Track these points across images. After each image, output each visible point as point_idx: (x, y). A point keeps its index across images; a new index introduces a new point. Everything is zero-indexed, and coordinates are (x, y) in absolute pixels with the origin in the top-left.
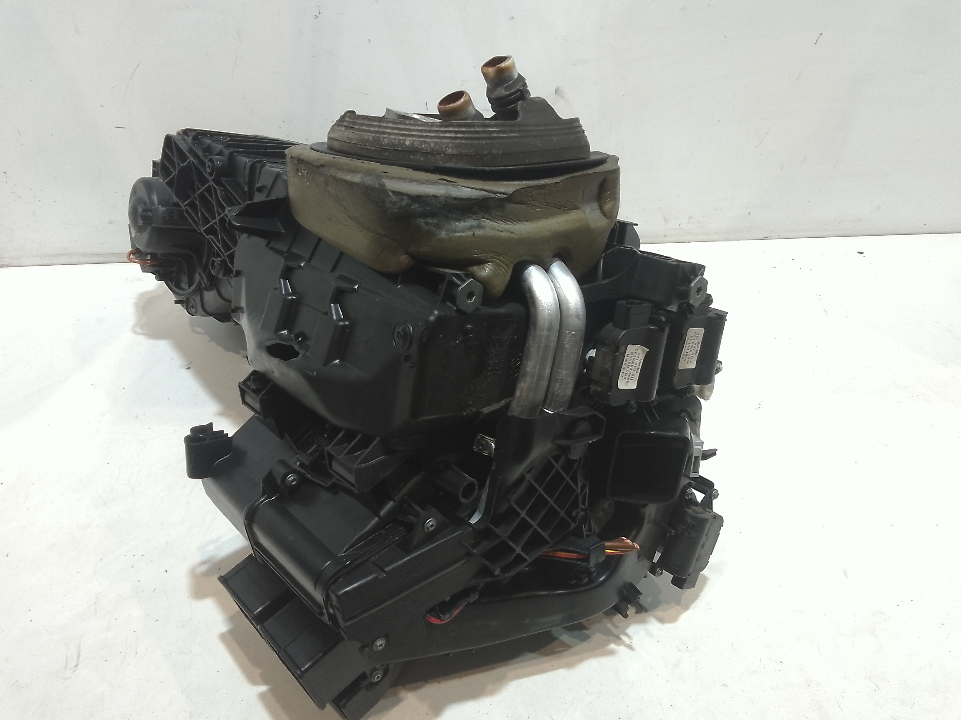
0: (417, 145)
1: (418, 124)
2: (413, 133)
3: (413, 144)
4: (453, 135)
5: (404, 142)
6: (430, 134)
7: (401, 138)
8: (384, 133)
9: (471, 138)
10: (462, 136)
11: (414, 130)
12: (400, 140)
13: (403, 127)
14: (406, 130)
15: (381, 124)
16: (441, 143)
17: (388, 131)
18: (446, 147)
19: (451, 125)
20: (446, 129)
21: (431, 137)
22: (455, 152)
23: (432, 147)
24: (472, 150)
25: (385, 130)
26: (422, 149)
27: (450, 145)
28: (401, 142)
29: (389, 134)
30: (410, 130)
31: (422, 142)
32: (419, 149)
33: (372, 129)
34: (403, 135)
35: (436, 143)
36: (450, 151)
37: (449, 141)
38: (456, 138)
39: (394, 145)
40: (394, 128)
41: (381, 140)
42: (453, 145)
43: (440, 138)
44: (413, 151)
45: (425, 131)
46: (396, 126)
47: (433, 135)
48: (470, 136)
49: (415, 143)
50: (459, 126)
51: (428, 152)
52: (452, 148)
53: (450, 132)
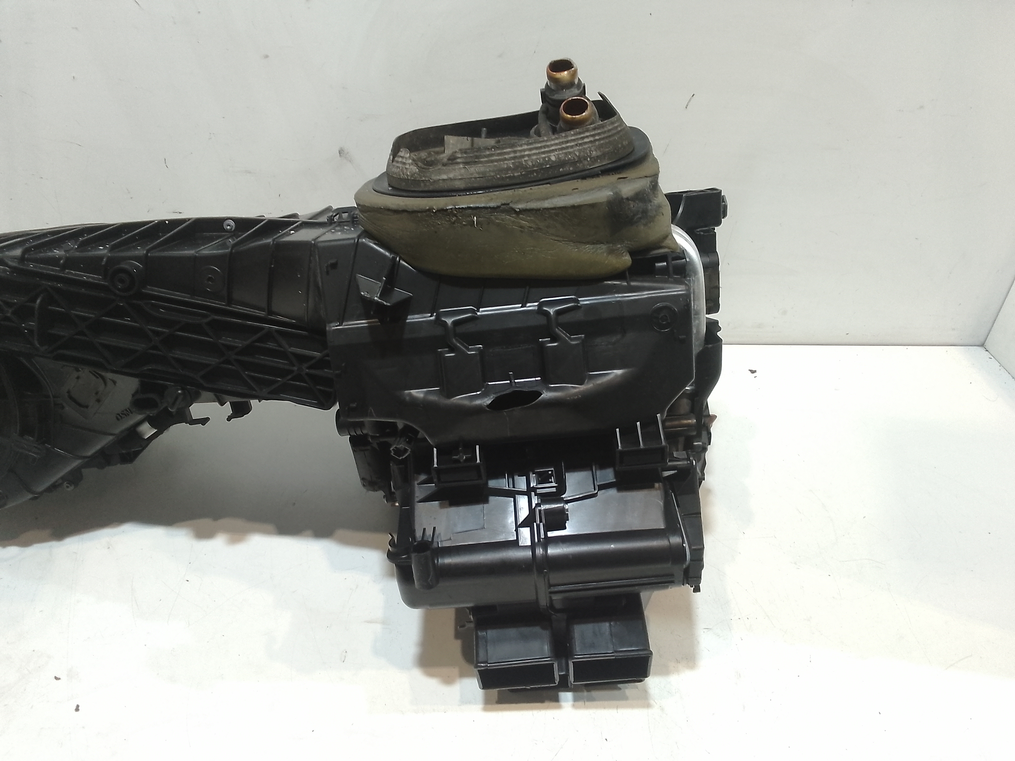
0: (564, 158)
1: (552, 138)
2: (553, 148)
3: (559, 158)
4: (592, 139)
5: (550, 159)
6: (568, 144)
7: (544, 156)
8: (523, 156)
9: (606, 137)
10: (600, 137)
11: (552, 145)
12: (545, 158)
13: (539, 145)
14: (544, 147)
15: (516, 149)
16: (584, 149)
17: (527, 153)
18: (590, 151)
19: (587, 131)
20: (582, 135)
21: (572, 147)
22: (599, 153)
23: (578, 155)
24: (611, 148)
25: (523, 153)
26: (569, 159)
27: (592, 149)
28: (547, 159)
29: (529, 156)
30: (548, 146)
31: (566, 153)
32: (566, 160)
33: (506, 156)
34: (544, 153)
35: (579, 151)
36: (594, 153)
37: (590, 145)
38: (596, 140)
39: (541, 164)
40: (530, 150)
41: (524, 163)
42: (595, 148)
43: (581, 144)
44: (562, 163)
45: (562, 143)
46: (532, 146)
47: (573, 144)
48: (606, 135)
49: (560, 156)
50: (594, 129)
51: (576, 160)
52: (596, 150)
53: (587, 137)
